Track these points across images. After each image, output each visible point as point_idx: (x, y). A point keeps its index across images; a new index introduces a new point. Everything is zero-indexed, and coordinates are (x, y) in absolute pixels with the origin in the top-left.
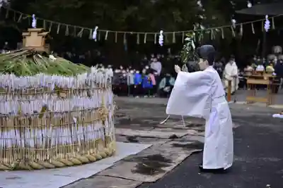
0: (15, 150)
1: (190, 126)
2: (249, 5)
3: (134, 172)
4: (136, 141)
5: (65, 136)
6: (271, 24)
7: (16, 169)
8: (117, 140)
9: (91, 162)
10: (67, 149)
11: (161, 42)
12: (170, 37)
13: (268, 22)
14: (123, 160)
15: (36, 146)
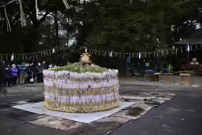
0: (77, 104)
1: (153, 95)
2: (181, 40)
3: (127, 115)
4: (129, 101)
5: (98, 98)
6: (190, 48)
7: (78, 112)
8: (120, 100)
9: (109, 110)
10: (98, 104)
11: (140, 57)
12: (144, 55)
13: (189, 47)
14: (123, 109)
15: (86, 103)
